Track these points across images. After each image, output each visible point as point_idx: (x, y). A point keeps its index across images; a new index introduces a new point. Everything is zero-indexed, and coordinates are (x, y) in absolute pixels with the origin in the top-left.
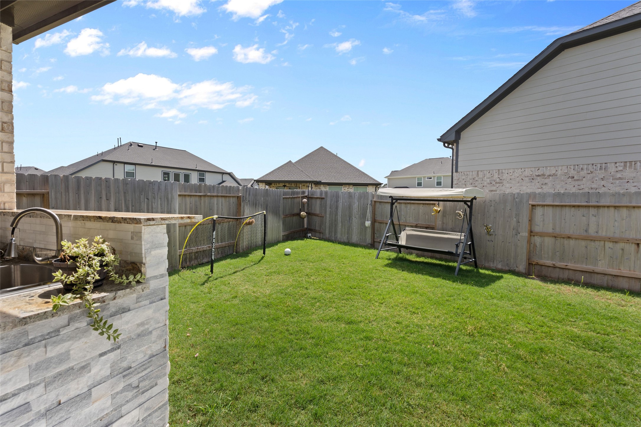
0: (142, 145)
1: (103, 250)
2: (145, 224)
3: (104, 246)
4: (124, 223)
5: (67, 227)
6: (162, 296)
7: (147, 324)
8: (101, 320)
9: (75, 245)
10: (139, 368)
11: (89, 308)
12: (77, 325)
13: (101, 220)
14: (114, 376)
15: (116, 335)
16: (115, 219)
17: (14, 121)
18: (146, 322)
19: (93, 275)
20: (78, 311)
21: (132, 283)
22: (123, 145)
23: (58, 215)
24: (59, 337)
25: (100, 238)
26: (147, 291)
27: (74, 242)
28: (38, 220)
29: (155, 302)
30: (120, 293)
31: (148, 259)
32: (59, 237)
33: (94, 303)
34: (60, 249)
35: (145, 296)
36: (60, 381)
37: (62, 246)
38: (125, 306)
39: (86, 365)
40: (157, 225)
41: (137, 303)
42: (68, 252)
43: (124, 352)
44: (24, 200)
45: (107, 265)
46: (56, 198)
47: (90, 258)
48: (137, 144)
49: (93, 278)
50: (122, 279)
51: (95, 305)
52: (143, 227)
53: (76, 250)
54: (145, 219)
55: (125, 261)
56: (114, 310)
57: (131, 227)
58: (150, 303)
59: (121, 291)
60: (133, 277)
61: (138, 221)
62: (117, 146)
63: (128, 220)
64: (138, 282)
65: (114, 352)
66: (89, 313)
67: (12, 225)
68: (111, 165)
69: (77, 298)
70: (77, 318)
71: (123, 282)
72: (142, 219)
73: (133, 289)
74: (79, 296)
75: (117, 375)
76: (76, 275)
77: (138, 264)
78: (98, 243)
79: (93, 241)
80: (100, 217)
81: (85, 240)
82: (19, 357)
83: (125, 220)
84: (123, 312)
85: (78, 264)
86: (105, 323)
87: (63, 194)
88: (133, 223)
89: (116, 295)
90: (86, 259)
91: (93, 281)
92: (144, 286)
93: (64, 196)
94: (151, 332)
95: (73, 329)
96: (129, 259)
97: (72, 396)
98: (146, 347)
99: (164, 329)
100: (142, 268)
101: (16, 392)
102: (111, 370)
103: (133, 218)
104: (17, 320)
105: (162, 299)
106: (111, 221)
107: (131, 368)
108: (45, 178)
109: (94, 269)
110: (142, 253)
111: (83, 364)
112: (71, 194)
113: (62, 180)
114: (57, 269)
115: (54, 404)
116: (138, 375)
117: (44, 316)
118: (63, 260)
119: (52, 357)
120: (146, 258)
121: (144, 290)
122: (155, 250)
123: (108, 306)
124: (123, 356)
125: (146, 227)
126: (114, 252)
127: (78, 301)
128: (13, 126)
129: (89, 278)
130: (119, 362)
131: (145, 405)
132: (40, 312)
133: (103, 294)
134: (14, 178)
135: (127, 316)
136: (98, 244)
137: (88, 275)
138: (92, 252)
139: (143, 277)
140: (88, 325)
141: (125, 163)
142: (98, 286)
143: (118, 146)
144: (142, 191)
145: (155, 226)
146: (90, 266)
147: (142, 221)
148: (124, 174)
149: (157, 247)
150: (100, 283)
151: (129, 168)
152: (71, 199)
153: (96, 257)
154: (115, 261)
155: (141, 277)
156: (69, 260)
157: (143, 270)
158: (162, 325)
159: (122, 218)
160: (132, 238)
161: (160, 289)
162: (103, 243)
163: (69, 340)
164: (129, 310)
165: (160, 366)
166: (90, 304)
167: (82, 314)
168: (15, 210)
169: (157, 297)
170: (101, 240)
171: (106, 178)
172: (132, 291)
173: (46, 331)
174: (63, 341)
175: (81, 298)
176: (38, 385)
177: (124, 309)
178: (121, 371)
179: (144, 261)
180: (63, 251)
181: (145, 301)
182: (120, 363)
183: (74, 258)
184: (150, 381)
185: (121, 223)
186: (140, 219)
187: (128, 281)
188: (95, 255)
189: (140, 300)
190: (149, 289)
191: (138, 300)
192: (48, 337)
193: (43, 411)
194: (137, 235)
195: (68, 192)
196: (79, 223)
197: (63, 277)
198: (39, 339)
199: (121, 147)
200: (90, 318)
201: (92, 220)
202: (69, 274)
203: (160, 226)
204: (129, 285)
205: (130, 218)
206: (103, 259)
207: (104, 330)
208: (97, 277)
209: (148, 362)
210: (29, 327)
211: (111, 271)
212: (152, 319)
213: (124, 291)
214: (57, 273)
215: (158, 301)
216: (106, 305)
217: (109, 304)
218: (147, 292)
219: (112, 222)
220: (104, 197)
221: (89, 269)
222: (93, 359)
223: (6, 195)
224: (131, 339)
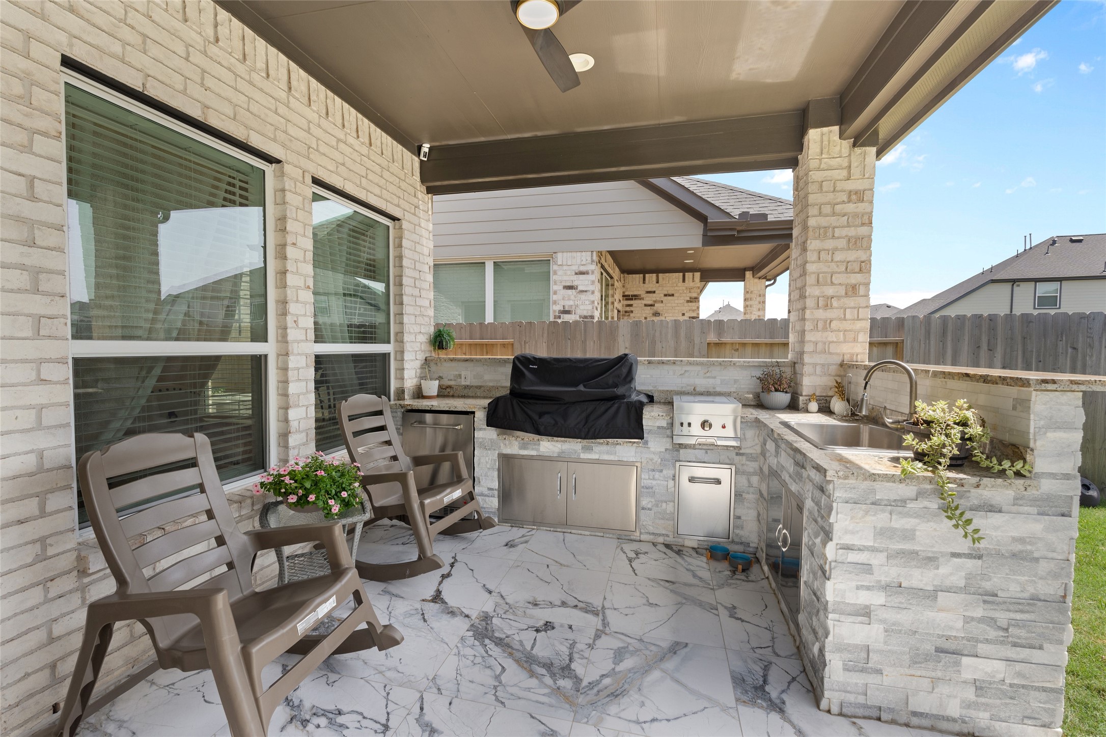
0: (1081, 238)
1: (967, 419)
2: (1038, 387)
3: (969, 414)
4: (1003, 384)
5: (924, 385)
6: (1064, 510)
7: (1031, 543)
8: (957, 508)
9: (930, 407)
10: (1011, 603)
11: (942, 486)
12: (926, 503)
13: (968, 379)
14: (970, 594)
15: (976, 536)
16: (989, 378)
17: (872, 258)
18: (1028, 540)
19: (950, 448)
20: (929, 487)
21: (1007, 472)
22: (1036, 246)
23: (915, 370)
24: (906, 510)
25: (965, 403)
26: (1032, 492)
27: (930, 404)
28: (890, 375)
29: (1048, 515)
30: (986, 481)
31: (1039, 443)
32: (913, 395)
33: (949, 483)
34: (913, 410)
35: (1031, 500)
36: (902, 560)
37: (915, 407)
38: (993, 503)
39: (933, 557)
40: (1062, 391)
41: (1014, 505)
42: (922, 415)
43: (987, 568)
44: (875, 349)
45: (970, 439)
46: (912, 348)
47: (948, 425)
48: (1069, 238)
49: (951, 452)
50: (991, 462)
51: (950, 485)
52: (1034, 393)
53: (931, 413)
54: (1037, 380)
55: (1001, 441)
56: (976, 502)
57: (1014, 391)
58: (1039, 514)
59: (989, 479)
60: (1009, 464)
61: (1026, 382)
62: (1021, 250)
63: (1008, 381)
64: (1018, 474)
65: (972, 560)
66: (941, 493)
67: (865, 380)
68: (1008, 286)
69: (928, 471)
70: (926, 495)
71: (993, 467)
72: (1032, 380)
73: (1009, 481)
74: (930, 469)
75: (974, 594)
76: (929, 444)
77: (1020, 448)
78: (961, 408)
79: (955, 405)
80: (967, 375)
81: (944, 403)
82: (867, 512)
83: (1003, 380)
84: (990, 511)
85: (933, 431)
86: (962, 514)
87: (922, 342)
88: (1016, 385)
89: (981, 482)
90: (943, 426)
91: (950, 455)
92: (1028, 482)
93: (923, 345)
94: (1037, 560)
95: (921, 506)
96: (1007, 438)
97: (914, 586)
98: (1026, 578)
99: (1064, 566)
100: (1028, 456)
101: (862, 548)
102: (966, 583)
103: (1017, 378)
104: (868, 474)
105: (1063, 515)
106: (982, 380)
107: (996, 595)
108: (900, 323)
109: (952, 440)
110: (1028, 433)
111: (930, 555)
112: (932, 342)
113: (921, 322)
114: (908, 432)
115: (894, 582)
116: (1007, 613)
117: (890, 478)
118: (916, 424)
119: (896, 529)
120: (1035, 440)
121: (1028, 489)
122: (1054, 431)
123: (968, 494)
124: (986, 573)
125: (1039, 393)
126: (983, 424)
127: (930, 474)
128: (870, 264)
129: (945, 451)
130: (979, 578)
131: (1018, 667)
132: (888, 473)
133: (961, 476)
134: (868, 324)
135: (995, 519)
136: (960, 410)
137: (944, 446)
138: (952, 419)
139: (1027, 467)
140: (939, 508)
141: (1037, 280)
142: (956, 464)
143: (1025, 250)
144: (1062, 334)
145: (1057, 393)
146: (947, 435)
147: (1031, 382)
148: (1033, 301)
149: (1059, 428)
150: (959, 462)
151: (1044, 289)
152: (932, 350)
153: (956, 426)
154: (983, 436)
155: (1023, 467)
156: (922, 424)
157: (1029, 458)
158: (1060, 557)
159: (1000, 377)
160: (1014, 408)
161: (1060, 496)
162: (967, 410)
163: (915, 517)
164: (1000, 511)
165: (1052, 622)
166: (943, 482)
167: (934, 491)
168: (867, 363)
169: (1053, 509)
170: (966, 406)
171: (989, 315)
172: (1005, 483)
173: (893, 497)
174: (908, 515)
175: (933, 472)
176: (881, 551)
177: (991, 506)
178: (980, 591)
179: (1032, 445)
180: (916, 413)
181: (1028, 508)
182: (981, 580)
183: (928, 423)
184: (1030, 635)
185: (997, 383)
186: (1028, 380)
187: (1001, 468)
188: (955, 423)
189: (1021, 502)
190: (1037, 490)
191: (1017, 501)
192: (893, 504)
193: (883, 583)
194: (1023, 405)
195: (929, 340)
196: (939, 381)
197: (914, 443)
198: (886, 502)
199: (1031, 252)
200: (943, 501)
201: (956, 377)
202: (921, 441)
203: (1069, 394)
204: (1002, 473)
205: (1011, 378)
206: (966, 431)
207: (960, 522)
208: (956, 452)
209: (1028, 604)
210: (877, 485)
211: (975, 449)
212: (1039, 539)
213: (993, 479)
214: (908, 436)
215: (1054, 515)
216: (966, 491)
217: (969, 491)
218: (1034, 494)
219: (984, 382)
220: (984, 346)
221: (946, 439)
222: (943, 554)
223: (859, 345)
224: (999, 554)
